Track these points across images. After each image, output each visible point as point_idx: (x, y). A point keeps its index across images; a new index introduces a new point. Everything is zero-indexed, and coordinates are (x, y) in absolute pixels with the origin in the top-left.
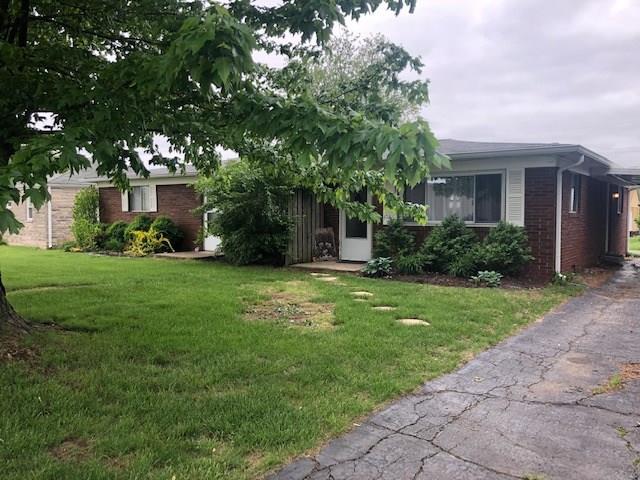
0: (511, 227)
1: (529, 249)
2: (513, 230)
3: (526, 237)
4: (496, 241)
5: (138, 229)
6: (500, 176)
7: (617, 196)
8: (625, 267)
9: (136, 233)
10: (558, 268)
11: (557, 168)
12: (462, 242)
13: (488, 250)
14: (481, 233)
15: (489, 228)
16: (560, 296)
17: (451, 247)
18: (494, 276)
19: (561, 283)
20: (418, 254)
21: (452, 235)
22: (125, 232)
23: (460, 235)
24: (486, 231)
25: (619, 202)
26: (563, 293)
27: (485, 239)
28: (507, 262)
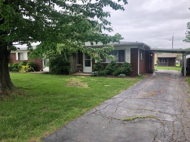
0: (127, 63)
1: (132, 68)
2: (128, 64)
3: (131, 65)
4: (124, 66)
5: (23, 65)
6: (124, 50)
7: (152, 55)
8: (154, 73)
9: (22, 66)
10: (139, 73)
11: (138, 48)
12: (116, 67)
13: (122, 69)
14: (120, 64)
15: (122, 63)
16: (139, 79)
17: (113, 68)
18: (124, 75)
19: (139, 76)
20: (105, 70)
21: (113, 65)
22: (18, 66)
23: (115, 65)
24: (121, 64)
25: (152, 56)
26: (140, 78)
27: (121, 66)
28: (127, 72)
